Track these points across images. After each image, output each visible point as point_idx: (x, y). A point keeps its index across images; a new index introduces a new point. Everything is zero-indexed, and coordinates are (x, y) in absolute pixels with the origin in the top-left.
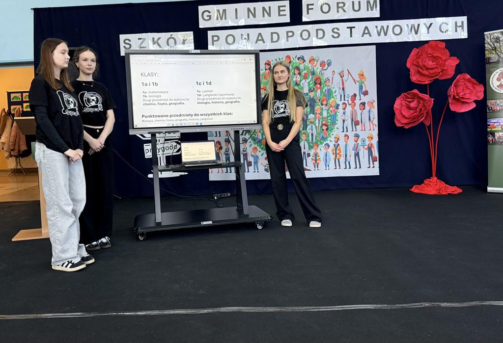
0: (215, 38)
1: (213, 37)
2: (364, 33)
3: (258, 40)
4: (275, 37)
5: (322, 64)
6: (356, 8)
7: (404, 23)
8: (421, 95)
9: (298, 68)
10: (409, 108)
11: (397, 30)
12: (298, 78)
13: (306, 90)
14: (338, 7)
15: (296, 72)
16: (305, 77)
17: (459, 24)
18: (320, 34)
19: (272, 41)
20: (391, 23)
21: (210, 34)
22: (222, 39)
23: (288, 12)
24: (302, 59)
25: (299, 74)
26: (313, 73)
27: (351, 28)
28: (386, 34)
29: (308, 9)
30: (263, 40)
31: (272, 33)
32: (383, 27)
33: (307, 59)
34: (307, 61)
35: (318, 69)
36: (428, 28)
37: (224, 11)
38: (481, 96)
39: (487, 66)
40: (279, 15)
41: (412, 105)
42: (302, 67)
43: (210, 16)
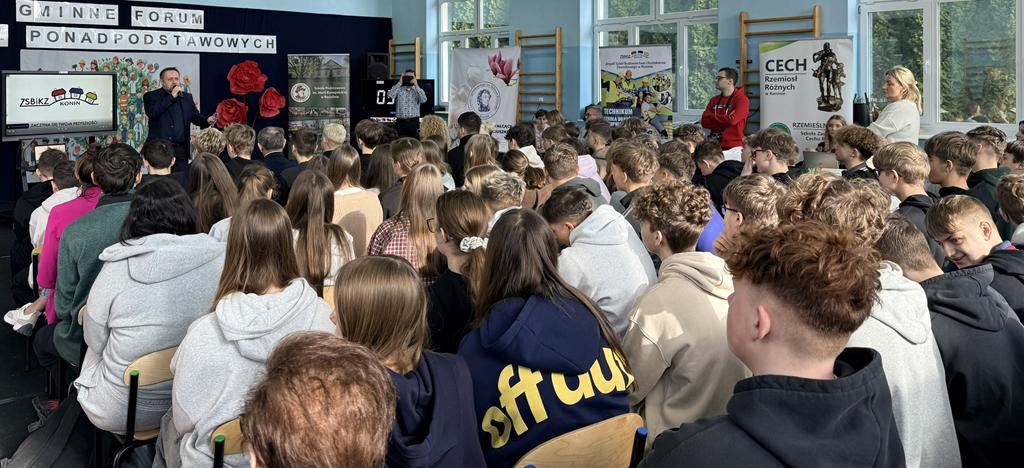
0: (35, 34)
1: (32, 32)
2: (189, 43)
3: (83, 40)
4: (103, 38)
5: (150, 67)
6: (183, 20)
7: (225, 37)
8: (238, 103)
9: (126, 70)
10: (228, 112)
11: (219, 42)
12: (126, 79)
13: (133, 91)
14: (166, 18)
15: (124, 73)
16: (133, 79)
17: (270, 42)
18: (149, 39)
19: (99, 42)
20: (214, 36)
21: (29, 29)
22: (44, 35)
23: (116, 16)
24: (130, 60)
25: (127, 75)
26: (141, 75)
27: (178, 37)
28: (208, 45)
29: (137, 16)
30: (89, 39)
31: (99, 35)
32: (206, 38)
33: (135, 61)
34: (135, 64)
35: (146, 72)
36: (245, 43)
37: (47, 8)
38: (284, 105)
39: (289, 80)
40: (108, 18)
41: (232, 111)
42: (129, 68)
43: (30, 12)
